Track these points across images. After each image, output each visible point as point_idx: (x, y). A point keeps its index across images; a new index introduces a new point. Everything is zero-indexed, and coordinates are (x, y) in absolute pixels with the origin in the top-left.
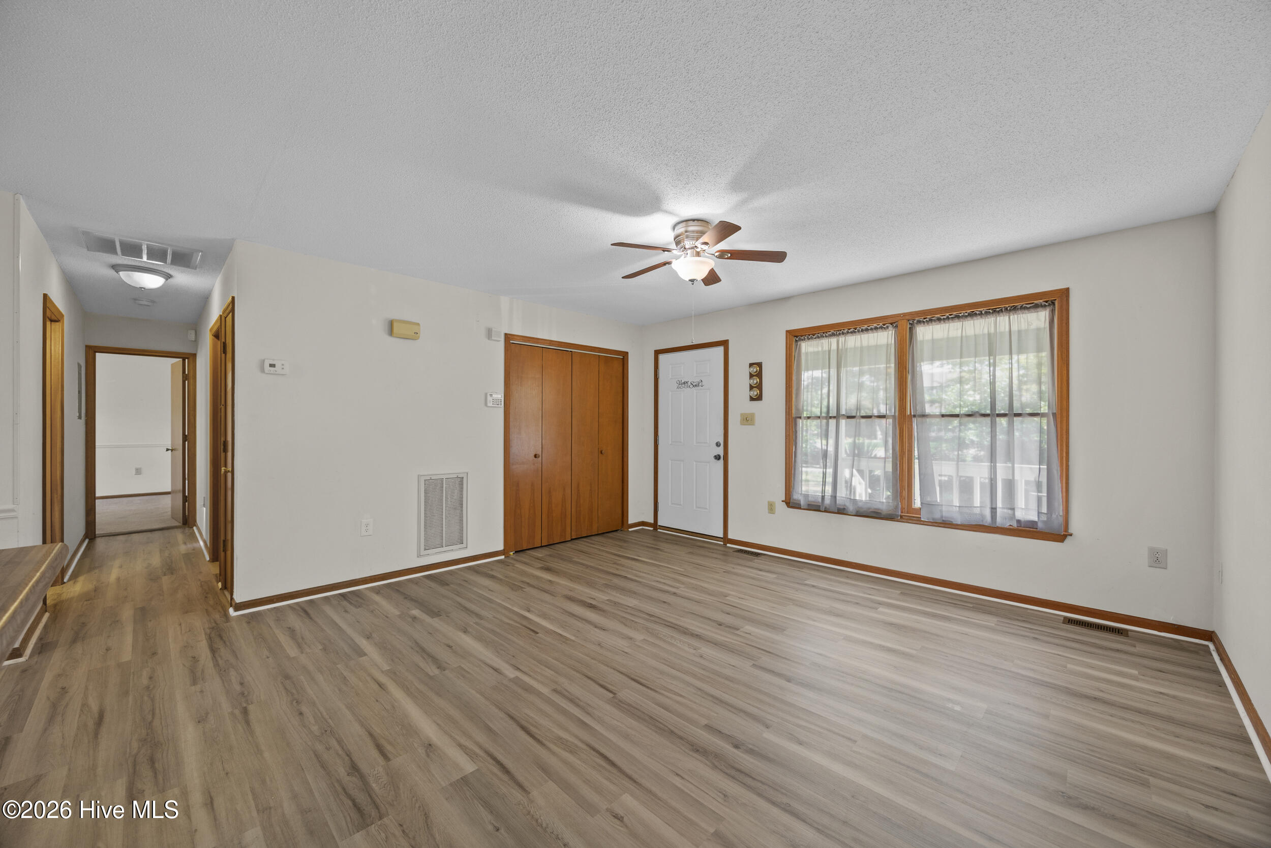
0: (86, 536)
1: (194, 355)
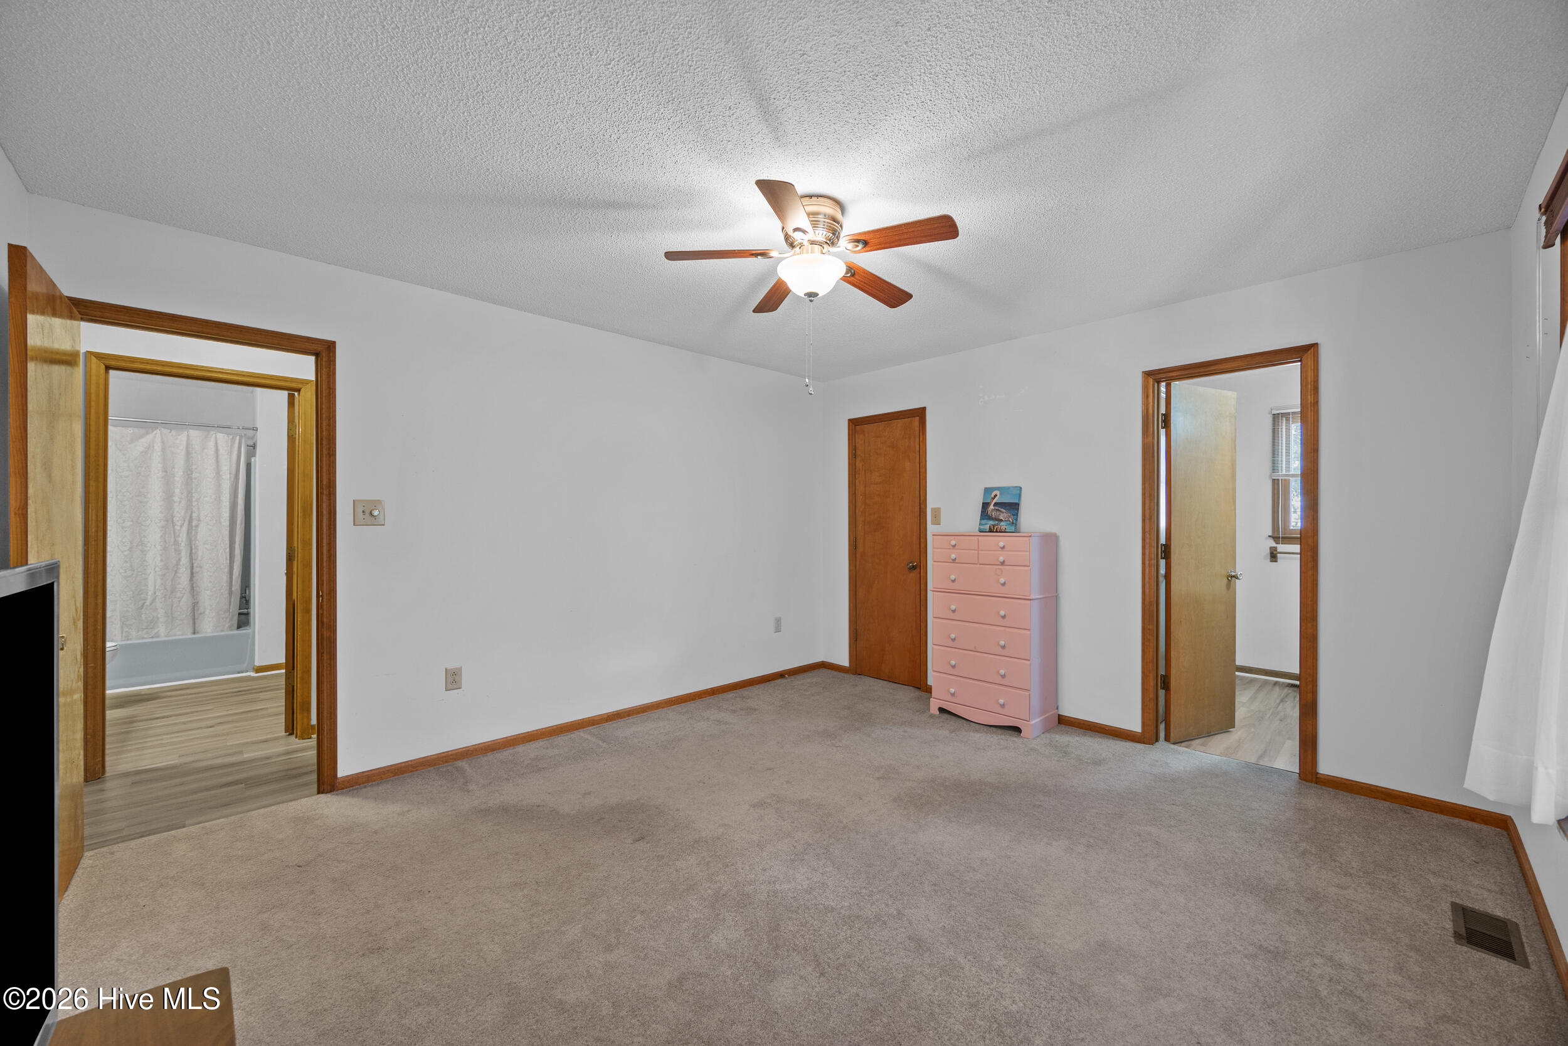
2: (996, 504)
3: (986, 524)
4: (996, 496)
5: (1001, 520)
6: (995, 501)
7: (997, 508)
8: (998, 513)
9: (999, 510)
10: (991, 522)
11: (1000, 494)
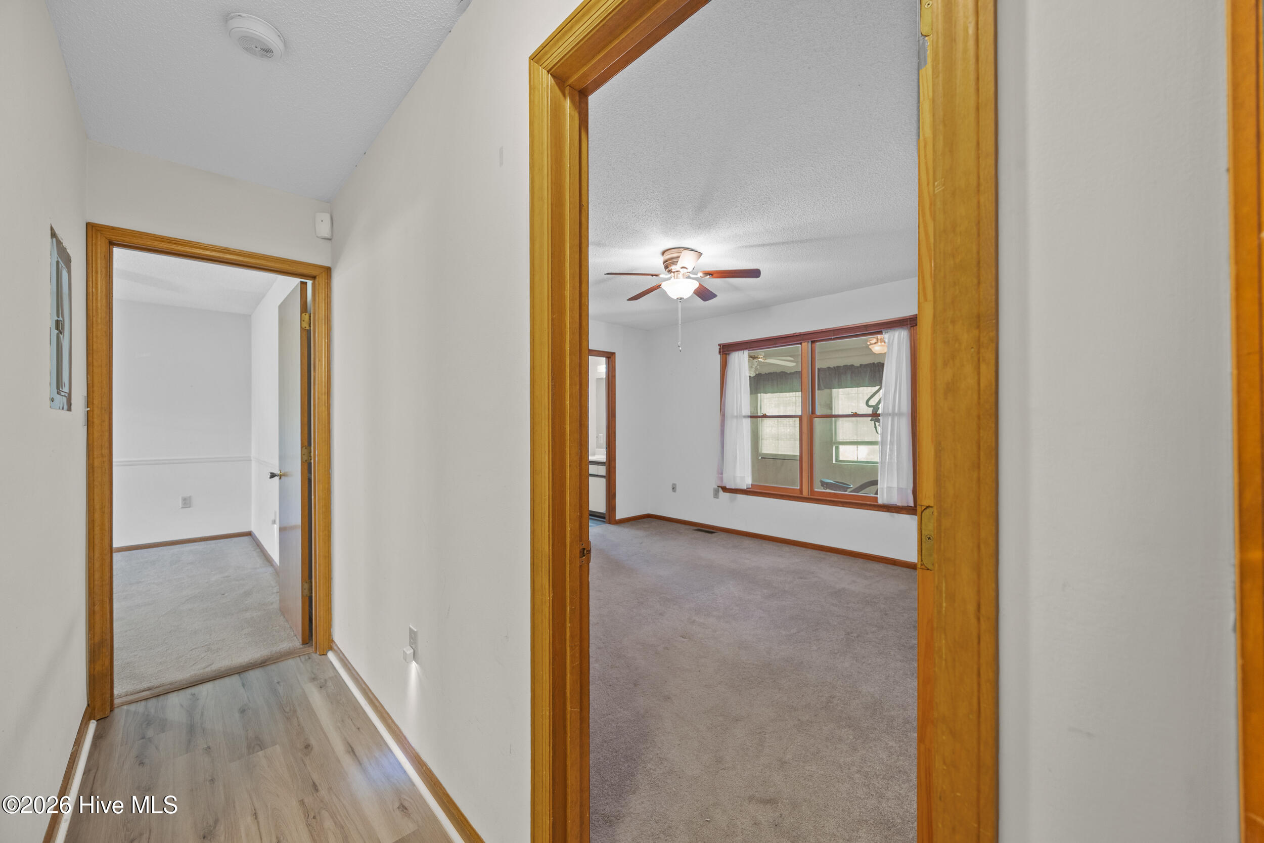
0: (89, 715)
1: (328, 271)
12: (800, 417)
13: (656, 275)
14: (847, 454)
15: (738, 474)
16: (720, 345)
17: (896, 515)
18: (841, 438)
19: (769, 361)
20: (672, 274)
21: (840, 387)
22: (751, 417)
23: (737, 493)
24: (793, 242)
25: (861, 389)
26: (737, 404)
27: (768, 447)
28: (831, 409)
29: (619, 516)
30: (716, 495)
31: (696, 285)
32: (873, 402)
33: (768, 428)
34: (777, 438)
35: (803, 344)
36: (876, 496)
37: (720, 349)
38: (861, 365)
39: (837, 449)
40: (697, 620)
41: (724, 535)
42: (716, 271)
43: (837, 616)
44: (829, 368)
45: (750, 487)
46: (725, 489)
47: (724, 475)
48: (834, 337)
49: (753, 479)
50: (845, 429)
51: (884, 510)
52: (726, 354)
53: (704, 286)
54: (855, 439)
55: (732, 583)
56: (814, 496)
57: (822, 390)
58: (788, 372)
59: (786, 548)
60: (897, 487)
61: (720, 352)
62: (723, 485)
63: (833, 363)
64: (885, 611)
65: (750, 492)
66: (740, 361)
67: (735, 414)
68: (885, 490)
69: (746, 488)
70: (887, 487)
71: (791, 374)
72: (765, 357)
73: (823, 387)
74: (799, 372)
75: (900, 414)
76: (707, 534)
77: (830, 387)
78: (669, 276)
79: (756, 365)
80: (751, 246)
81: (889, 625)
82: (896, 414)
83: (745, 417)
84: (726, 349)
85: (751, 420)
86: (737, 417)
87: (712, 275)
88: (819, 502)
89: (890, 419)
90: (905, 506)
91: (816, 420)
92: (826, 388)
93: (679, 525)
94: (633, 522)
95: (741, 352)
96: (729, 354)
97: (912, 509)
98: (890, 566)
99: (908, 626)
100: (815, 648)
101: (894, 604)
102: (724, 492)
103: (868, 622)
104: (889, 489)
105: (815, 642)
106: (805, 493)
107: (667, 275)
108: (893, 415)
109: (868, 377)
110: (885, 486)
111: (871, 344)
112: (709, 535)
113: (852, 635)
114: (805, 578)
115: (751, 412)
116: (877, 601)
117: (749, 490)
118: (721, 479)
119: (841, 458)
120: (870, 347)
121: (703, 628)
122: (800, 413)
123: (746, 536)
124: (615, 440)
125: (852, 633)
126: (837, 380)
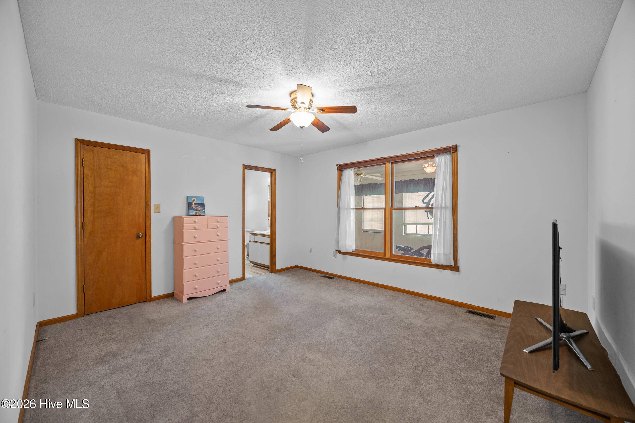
2: (195, 204)
3: (193, 212)
4: (194, 200)
5: (199, 211)
6: (194, 202)
7: (196, 205)
8: (197, 207)
9: (197, 206)
10: (195, 211)
11: (196, 199)
12: (384, 209)
13: (285, 109)
14: (411, 230)
15: (348, 243)
16: (337, 165)
17: (442, 270)
18: (407, 221)
19: (367, 176)
20: (297, 109)
21: (407, 192)
22: (356, 209)
23: (347, 255)
24: (378, 87)
25: (419, 193)
26: (347, 200)
27: (367, 226)
28: (402, 204)
29: (278, 267)
30: (335, 256)
31: (313, 119)
32: (426, 200)
33: (367, 215)
34: (372, 220)
35: (386, 164)
36: (430, 258)
37: (337, 168)
38: (419, 179)
39: (405, 227)
40: (308, 356)
41: (339, 280)
42: (326, 107)
43: (408, 349)
44: (401, 181)
45: (355, 251)
46: (339, 252)
47: (340, 243)
48: (405, 160)
49: (356, 246)
50: (409, 216)
51: (435, 267)
52: (341, 171)
53: (319, 120)
54: (415, 221)
55: (338, 319)
56: (392, 257)
57: (397, 193)
58: (379, 183)
59: (376, 290)
60: (444, 254)
61: (337, 170)
62: (339, 250)
63: (403, 179)
64: (439, 343)
65: (354, 254)
66: (349, 174)
67: (346, 207)
68: (436, 255)
69: (352, 252)
70: (437, 253)
71: (380, 184)
72: (366, 174)
73: (398, 192)
74: (384, 183)
75: (446, 208)
76: (329, 279)
77: (402, 192)
78: (294, 110)
79: (360, 179)
80: (350, 91)
81: (444, 357)
82: (443, 208)
83: (352, 209)
84: (341, 168)
85: (354, 211)
86: (347, 209)
87: (324, 111)
88: (396, 262)
89: (439, 210)
90: (448, 266)
91: (394, 211)
92: (399, 192)
93: (313, 273)
94: (286, 271)
95: (349, 170)
96: (342, 171)
97: (453, 267)
98: (438, 303)
99: (457, 358)
100: (391, 384)
101: (445, 337)
102: (339, 254)
103: (429, 355)
104: (439, 254)
105: (392, 378)
106: (387, 256)
107: (293, 110)
108: (441, 208)
109: (423, 186)
110: (436, 253)
111: (425, 168)
112: (330, 280)
113: (418, 369)
114: (386, 314)
115: (355, 205)
116: (433, 334)
117: (353, 253)
118: (338, 246)
119: (408, 232)
120: (424, 169)
121: (311, 365)
122: (384, 207)
123: (352, 281)
124: (275, 222)
125: (418, 367)
126: (405, 187)
